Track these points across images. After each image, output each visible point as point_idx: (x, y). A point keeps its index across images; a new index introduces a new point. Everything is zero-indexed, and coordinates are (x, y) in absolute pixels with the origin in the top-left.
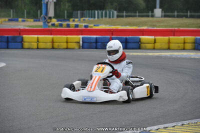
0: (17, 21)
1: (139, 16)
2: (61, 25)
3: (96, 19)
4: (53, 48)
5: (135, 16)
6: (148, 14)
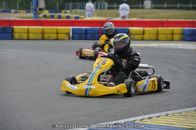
0: (10, 12)
2: (53, 17)
4: (43, 39)
6: (138, 6)
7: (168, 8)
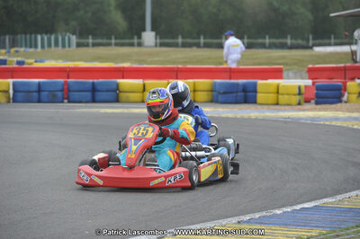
1: (116, 45)
3: (39, 49)
5: (110, 45)
6: (132, 41)
7: (184, 45)
